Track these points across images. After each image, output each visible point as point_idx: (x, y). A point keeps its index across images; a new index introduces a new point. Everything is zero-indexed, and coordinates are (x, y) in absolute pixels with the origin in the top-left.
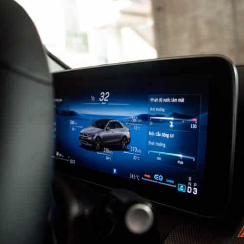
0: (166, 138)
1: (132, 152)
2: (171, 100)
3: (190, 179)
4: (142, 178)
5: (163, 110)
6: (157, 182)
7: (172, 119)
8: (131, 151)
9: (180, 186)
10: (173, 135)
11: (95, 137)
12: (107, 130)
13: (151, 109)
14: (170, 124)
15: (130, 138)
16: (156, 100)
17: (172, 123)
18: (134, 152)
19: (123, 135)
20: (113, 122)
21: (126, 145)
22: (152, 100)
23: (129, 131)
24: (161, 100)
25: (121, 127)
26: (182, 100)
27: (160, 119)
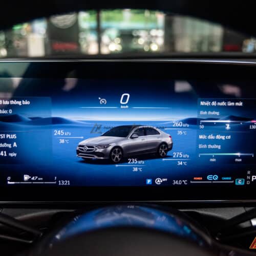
0: (221, 139)
1: (176, 158)
2: (227, 104)
3: (249, 172)
4: (191, 182)
5: (218, 113)
6: (211, 182)
7: (229, 121)
8: (174, 157)
9: (238, 181)
10: (230, 136)
11: (110, 148)
12: (132, 138)
13: (202, 113)
14: (227, 126)
15: (172, 144)
16: (208, 103)
17: (228, 125)
18: (179, 157)
19: (160, 142)
20: (143, 128)
21: (166, 151)
22: (202, 103)
23: (170, 137)
24: (214, 103)
25: (157, 133)
26: (241, 104)
27: (213, 123)
